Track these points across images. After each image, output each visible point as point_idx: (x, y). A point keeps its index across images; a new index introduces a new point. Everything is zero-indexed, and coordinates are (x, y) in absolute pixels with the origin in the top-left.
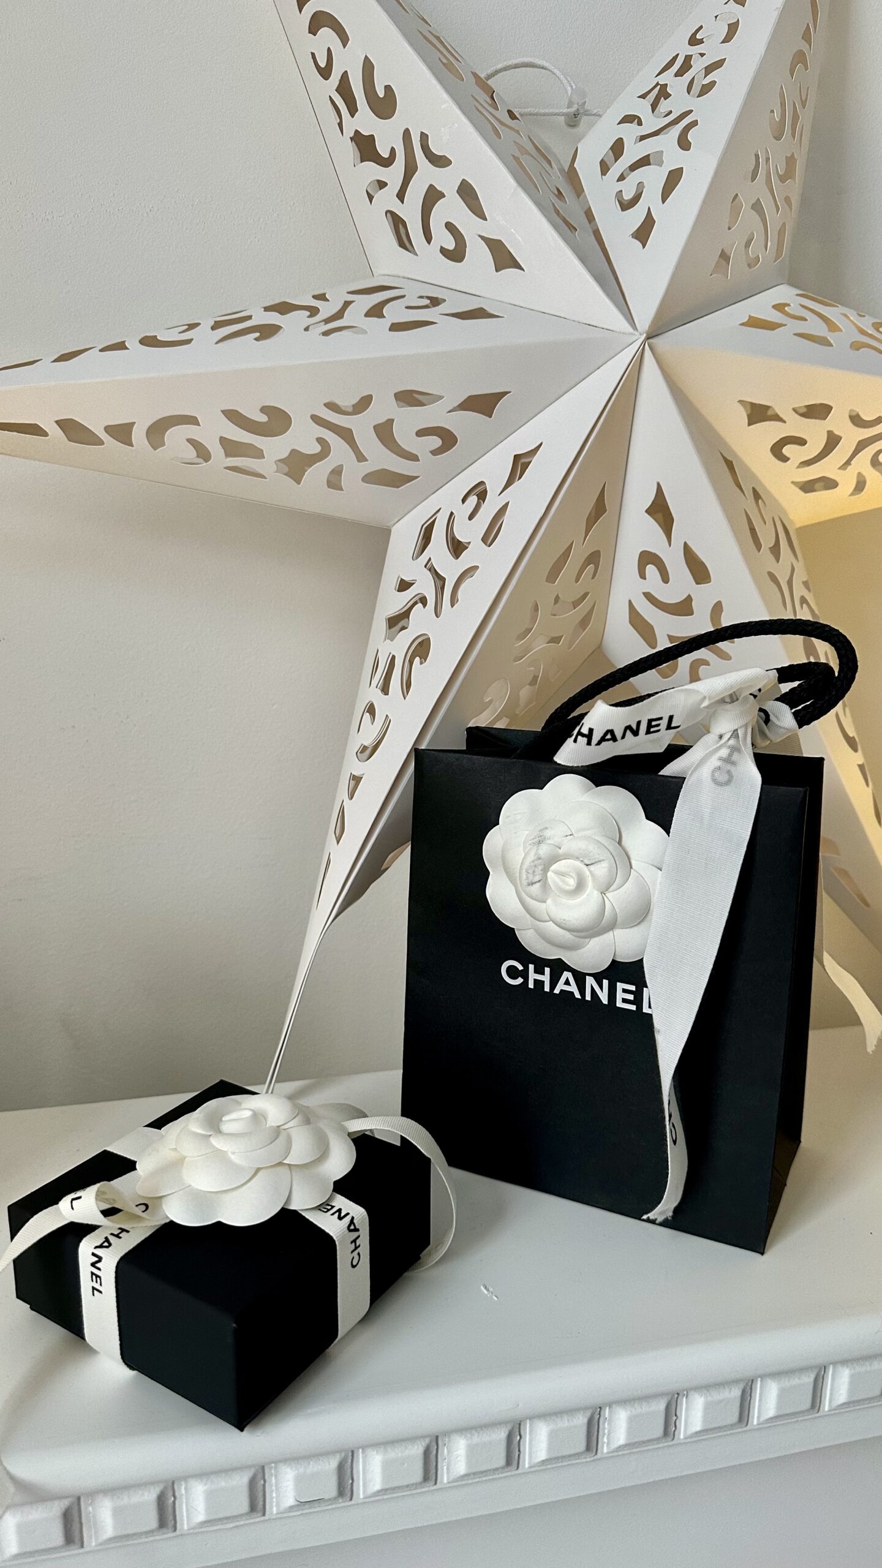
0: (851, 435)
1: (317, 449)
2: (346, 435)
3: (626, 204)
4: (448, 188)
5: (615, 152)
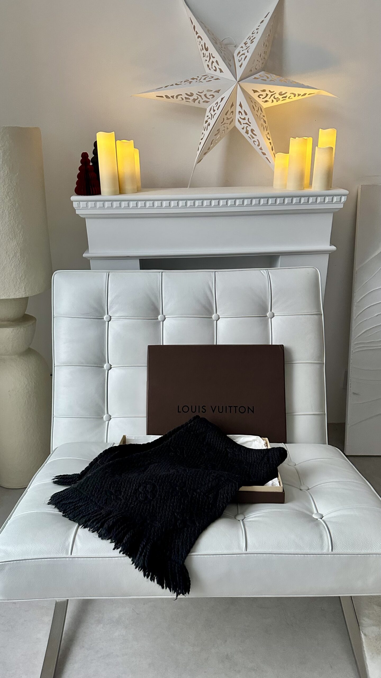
0: (270, 94)
1: (197, 98)
2: (200, 96)
3: (239, 61)
4: (215, 61)
5: (239, 53)
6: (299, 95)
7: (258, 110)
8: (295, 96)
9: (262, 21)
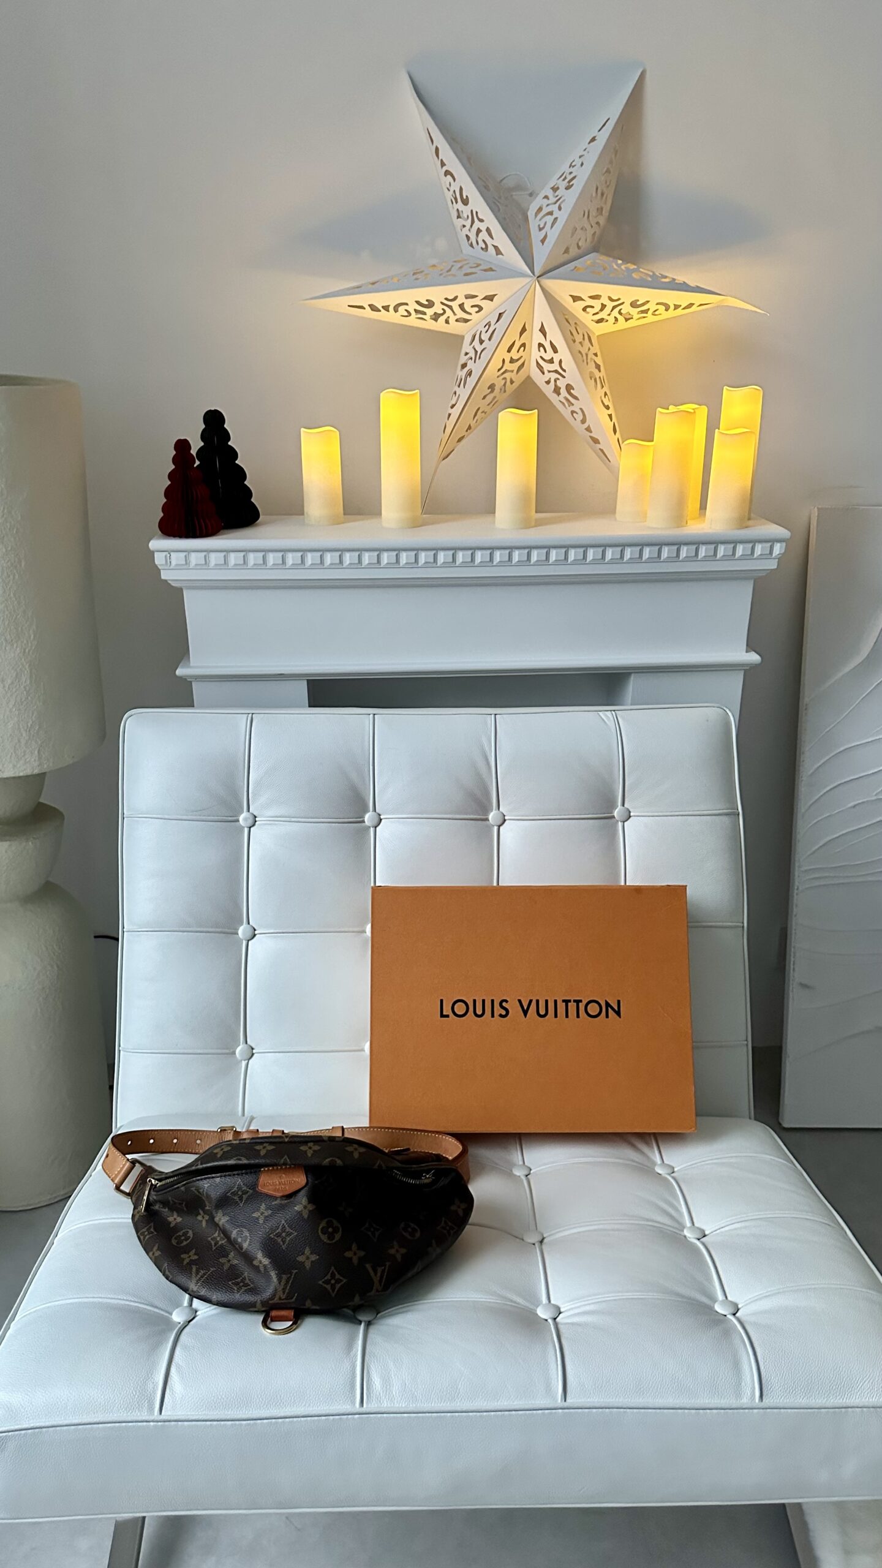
0: (609, 305)
1: (442, 312)
2: (450, 307)
3: (540, 229)
4: (483, 229)
5: (540, 209)
6: (676, 307)
7: (584, 339)
8: (667, 310)
9: (593, 139)
